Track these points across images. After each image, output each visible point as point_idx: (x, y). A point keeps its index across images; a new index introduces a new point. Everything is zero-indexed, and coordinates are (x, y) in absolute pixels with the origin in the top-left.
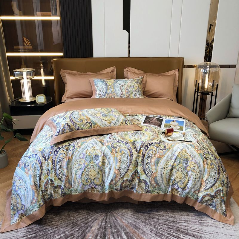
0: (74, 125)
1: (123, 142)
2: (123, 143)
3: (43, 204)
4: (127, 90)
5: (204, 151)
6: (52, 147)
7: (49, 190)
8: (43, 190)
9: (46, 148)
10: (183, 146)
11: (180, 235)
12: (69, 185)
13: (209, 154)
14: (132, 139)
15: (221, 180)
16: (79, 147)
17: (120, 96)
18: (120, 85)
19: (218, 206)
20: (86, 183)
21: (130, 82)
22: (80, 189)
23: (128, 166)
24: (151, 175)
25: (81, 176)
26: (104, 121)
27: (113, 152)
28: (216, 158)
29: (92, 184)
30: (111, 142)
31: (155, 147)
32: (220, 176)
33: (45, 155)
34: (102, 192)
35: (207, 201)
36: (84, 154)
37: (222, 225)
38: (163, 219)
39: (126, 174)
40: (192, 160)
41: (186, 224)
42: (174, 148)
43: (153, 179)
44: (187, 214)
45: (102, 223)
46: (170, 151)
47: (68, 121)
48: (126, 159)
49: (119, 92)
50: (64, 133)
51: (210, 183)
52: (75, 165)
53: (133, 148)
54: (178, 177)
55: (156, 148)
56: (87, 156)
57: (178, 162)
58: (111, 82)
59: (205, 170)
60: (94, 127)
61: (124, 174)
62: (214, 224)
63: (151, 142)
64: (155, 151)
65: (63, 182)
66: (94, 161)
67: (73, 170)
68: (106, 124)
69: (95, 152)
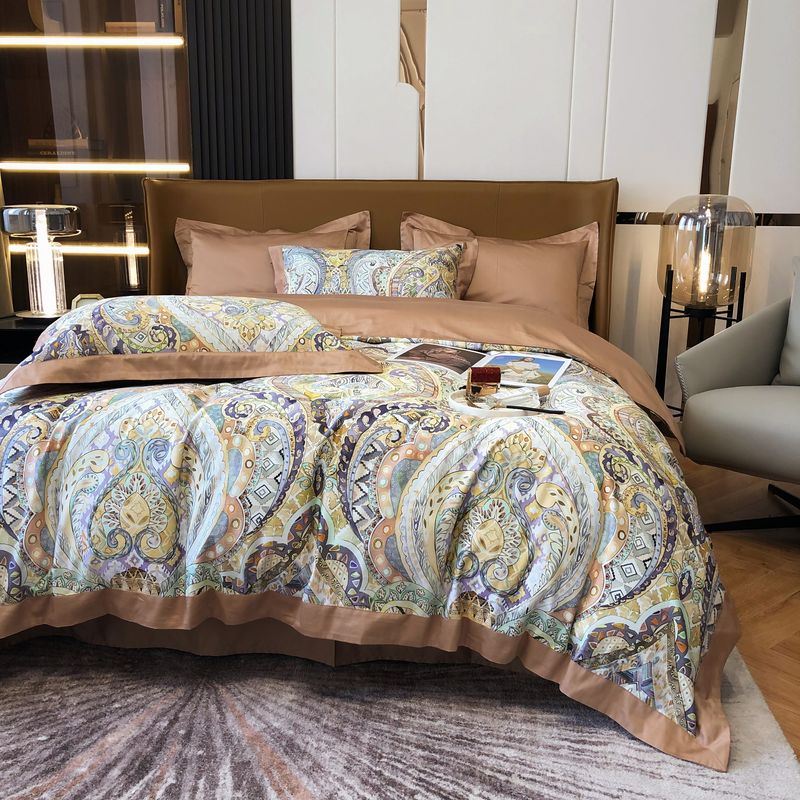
0: (101, 331)
1: (276, 398)
2: (277, 401)
4: (395, 285)
5: (609, 446)
11: (469, 790)
12: (43, 558)
13: (632, 459)
14: (322, 393)
15: (678, 571)
16: (99, 408)
18: (374, 268)
19: (660, 682)
20: (109, 551)
21: (410, 257)
22: (83, 572)
23: (281, 488)
24: (372, 530)
25: (91, 518)
27: (228, 429)
28: (660, 482)
29: (131, 554)
31: (401, 419)
32: (672, 551)
34: (170, 593)
35: (612, 657)
36: (112, 436)
37: (671, 766)
38: (421, 726)
39: (271, 520)
40: (551, 477)
42: (482, 428)
43: (378, 544)
44: (529, 716)
45: (155, 722)
46: (463, 436)
47: (84, 318)
48: (274, 459)
50: (57, 357)
51: (627, 577)
53: (309, 418)
54: (487, 542)
55: (406, 422)
56: (123, 444)
57: (492, 481)
58: (342, 256)
59: (607, 523)
60: (184, 348)
61: (261, 521)
62: (635, 761)
63: (390, 403)
64: (400, 433)
65: (17, 539)
66: (148, 463)
67: (65, 493)
68: (236, 342)
69: (155, 428)
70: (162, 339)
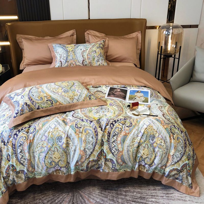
0: (33, 104)
1: (87, 120)
2: (87, 122)
3: (5, 190)
4: (88, 56)
5: (170, 125)
6: (11, 130)
7: (11, 175)
8: (5, 177)
9: (4, 131)
10: (149, 121)
12: (32, 169)
13: (175, 128)
14: (97, 117)
15: (188, 154)
16: (40, 129)
17: (81, 62)
18: (82, 51)
19: (184, 179)
20: (50, 166)
21: (91, 46)
22: (44, 172)
23: (94, 147)
24: (117, 154)
25: (45, 159)
26: (66, 98)
27: (77, 132)
28: (182, 132)
29: (57, 167)
30: (74, 121)
31: (120, 124)
32: (186, 149)
33: (4, 139)
34: (67, 174)
35: (174, 175)
36: (46, 136)
37: (188, 198)
38: (131, 195)
39: (92, 155)
40: (158, 136)
41: (153, 200)
42: (140, 124)
43: (119, 157)
46: (136, 128)
47: (26, 100)
48: (91, 139)
49: (81, 59)
50: (23, 114)
51: (177, 158)
52: (38, 148)
53: (98, 127)
54: (145, 154)
55: (122, 125)
56: (50, 139)
57: (145, 139)
58: (72, 47)
59: (172, 145)
60: (55, 105)
61: (90, 155)
62: (180, 197)
63: (116, 119)
64: (121, 128)
65: (25, 166)
66: (58, 143)
67: (36, 153)
68: (69, 101)
69: (57, 133)
70: (50, 104)
